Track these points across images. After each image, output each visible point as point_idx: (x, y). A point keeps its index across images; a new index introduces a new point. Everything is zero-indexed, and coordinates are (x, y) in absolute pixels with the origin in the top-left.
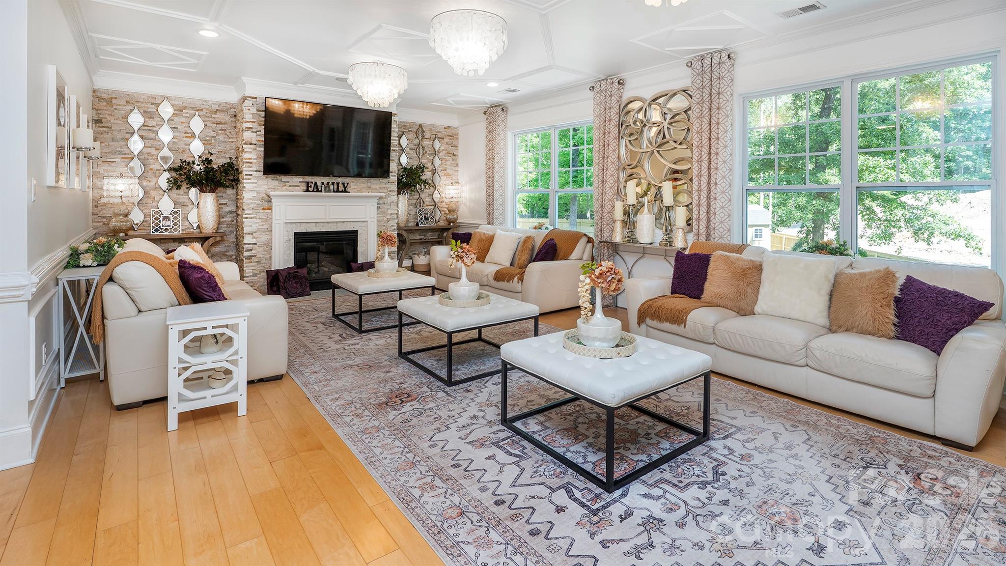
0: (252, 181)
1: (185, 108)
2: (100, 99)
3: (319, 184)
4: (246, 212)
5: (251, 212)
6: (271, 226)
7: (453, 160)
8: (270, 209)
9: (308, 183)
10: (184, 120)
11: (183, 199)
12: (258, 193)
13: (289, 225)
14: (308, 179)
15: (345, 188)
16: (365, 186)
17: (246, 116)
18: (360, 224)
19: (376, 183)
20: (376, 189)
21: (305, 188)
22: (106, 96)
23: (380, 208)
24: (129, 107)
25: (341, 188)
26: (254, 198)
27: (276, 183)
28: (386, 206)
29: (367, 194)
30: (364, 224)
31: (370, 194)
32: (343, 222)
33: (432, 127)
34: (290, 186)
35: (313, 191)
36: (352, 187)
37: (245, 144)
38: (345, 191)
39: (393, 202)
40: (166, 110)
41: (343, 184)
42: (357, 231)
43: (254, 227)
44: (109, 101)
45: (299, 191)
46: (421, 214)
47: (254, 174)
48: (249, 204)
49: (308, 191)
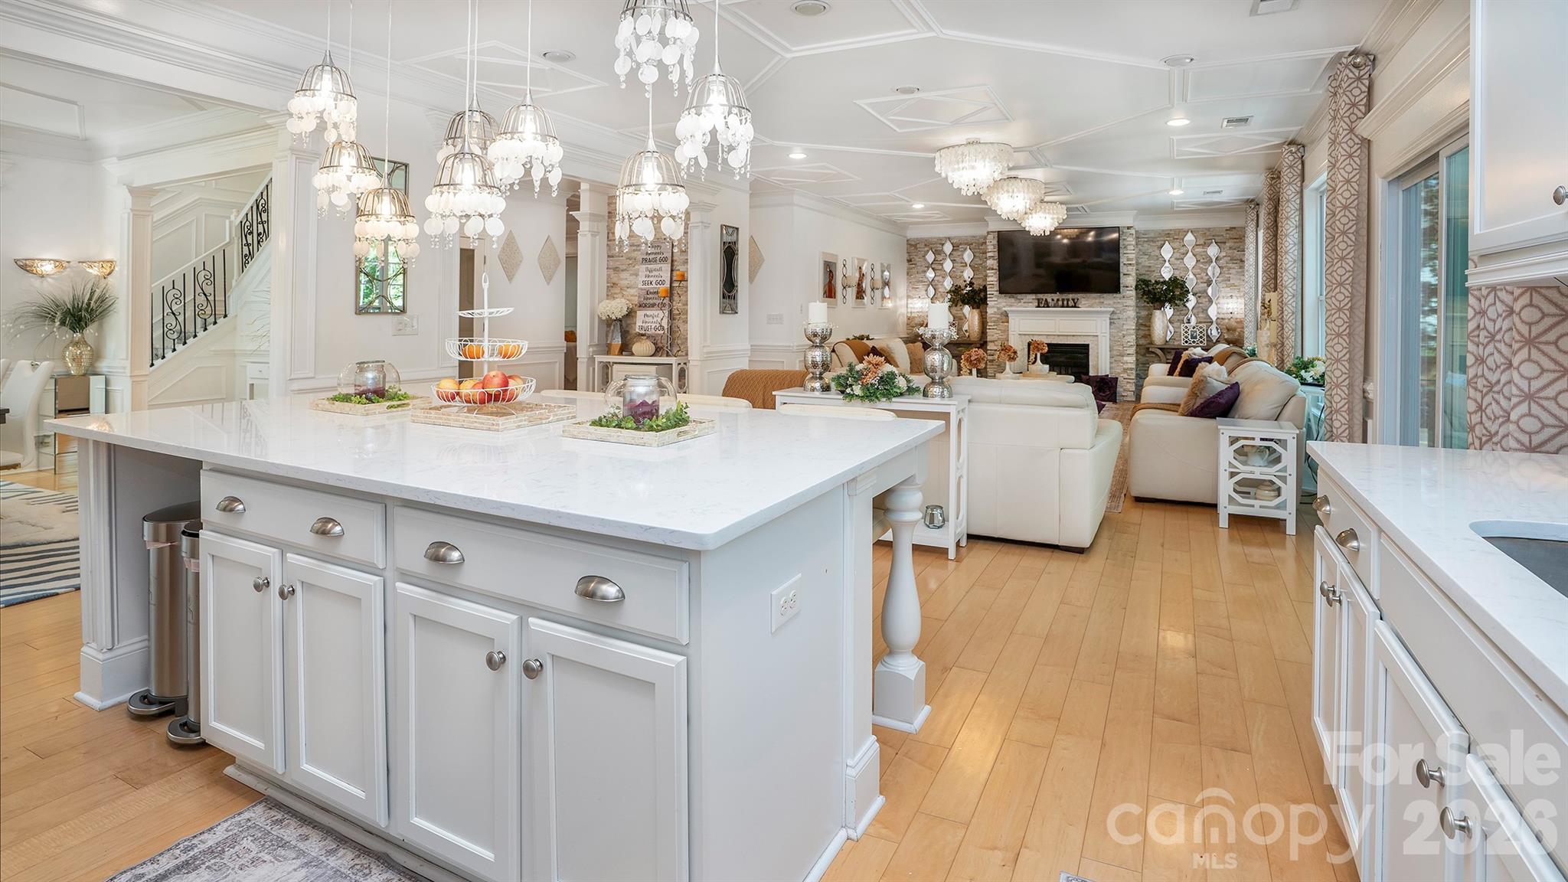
0: (993, 299)
1: (961, 244)
2: (911, 245)
3: (1049, 300)
4: (989, 324)
5: (993, 324)
6: (1008, 337)
7: (1241, 267)
8: (1008, 322)
9: (1038, 300)
10: (960, 253)
11: (959, 314)
12: (998, 309)
13: (1023, 336)
14: (1040, 296)
15: (1075, 304)
16: (1097, 301)
17: (989, 247)
18: (1091, 338)
19: (1109, 299)
20: (1109, 304)
21: (1037, 304)
22: (913, 243)
23: (1114, 323)
24: (926, 249)
25: (1071, 303)
26: (995, 313)
27: (1013, 300)
28: (1121, 322)
29: (1099, 309)
30: (1096, 338)
31: (1103, 309)
32: (1074, 336)
33: (1206, 231)
34: (1025, 303)
35: (1044, 307)
36: (1083, 303)
37: (989, 269)
38: (1075, 307)
39: (1129, 317)
40: (948, 248)
41: (1073, 300)
42: (1088, 345)
43: (995, 337)
44: (915, 246)
45: (1032, 307)
46: (1186, 332)
47: (995, 293)
48: (991, 318)
49: (1038, 306)
